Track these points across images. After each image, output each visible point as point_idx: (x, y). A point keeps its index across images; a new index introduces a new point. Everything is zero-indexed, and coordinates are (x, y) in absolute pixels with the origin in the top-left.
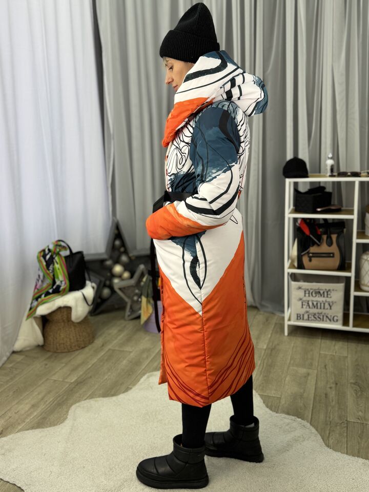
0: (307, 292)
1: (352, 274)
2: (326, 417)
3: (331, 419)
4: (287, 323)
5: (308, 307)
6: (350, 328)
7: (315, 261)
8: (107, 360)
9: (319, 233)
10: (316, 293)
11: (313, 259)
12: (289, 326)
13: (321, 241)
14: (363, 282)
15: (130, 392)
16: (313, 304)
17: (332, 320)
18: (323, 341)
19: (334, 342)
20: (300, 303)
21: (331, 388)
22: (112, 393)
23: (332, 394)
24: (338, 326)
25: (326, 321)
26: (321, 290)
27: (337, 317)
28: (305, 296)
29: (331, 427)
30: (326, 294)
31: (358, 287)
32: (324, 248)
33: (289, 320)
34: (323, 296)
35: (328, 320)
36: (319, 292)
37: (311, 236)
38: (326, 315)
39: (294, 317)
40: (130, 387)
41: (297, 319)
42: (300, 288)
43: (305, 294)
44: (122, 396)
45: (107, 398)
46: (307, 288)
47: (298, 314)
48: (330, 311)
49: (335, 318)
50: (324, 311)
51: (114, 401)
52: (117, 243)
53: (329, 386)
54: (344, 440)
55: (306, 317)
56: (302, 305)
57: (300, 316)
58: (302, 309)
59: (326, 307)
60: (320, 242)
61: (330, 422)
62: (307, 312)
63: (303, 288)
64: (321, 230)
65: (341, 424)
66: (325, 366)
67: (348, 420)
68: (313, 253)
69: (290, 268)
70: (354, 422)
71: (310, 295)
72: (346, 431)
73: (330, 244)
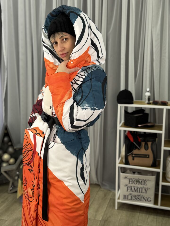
0: (131, 181)
1: (161, 170)
4: (117, 201)
5: (131, 191)
6: (159, 207)
7: (137, 160)
9: (140, 141)
10: (137, 181)
11: (135, 158)
12: (118, 203)
14: (168, 176)
16: (134, 189)
17: (147, 200)
18: (140, 214)
19: (147, 216)
20: (126, 188)
24: (150, 205)
25: (143, 201)
26: (140, 179)
28: (129, 183)
31: (165, 179)
33: (119, 199)
34: (141, 184)
35: (144, 200)
36: (139, 181)
37: (134, 143)
38: (143, 196)
39: (122, 197)
41: (124, 199)
42: (126, 178)
43: (129, 182)
46: (131, 178)
47: (124, 195)
48: (146, 194)
50: (142, 194)
52: (6, 139)
55: (130, 197)
56: (127, 189)
57: (126, 197)
58: (127, 192)
59: (143, 192)
60: (140, 147)
62: (130, 194)
63: (128, 177)
64: (141, 139)
68: (135, 154)
69: (120, 163)
71: (133, 183)
73: (146, 149)
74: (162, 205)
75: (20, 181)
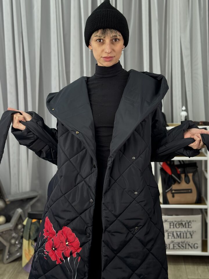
0: (172, 224)
1: (208, 206)
6: (208, 253)
7: (177, 197)
10: (179, 224)
11: (175, 195)
13: (181, 179)
16: (177, 234)
17: (193, 247)
18: (187, 266)
24: (198, 252)
25: (188, 249)
26: (184, 221)
27: (197, 244)
28: (170, 228)
30: (187, 224)
32: (183, 185)
34: (185, 227)
35: (190, 248)
36: (182, 224)
37: (173, 175)
38: (188, 243)
42: (166, 221)
46: (172, 221)
48: (191, 239)
49: (196, 245)
55: (171, 246)
56: (168, 236)
58: (168, 239)
62: (172, 242)
63: (168, 221)
68: (175, 190)
71: (175, 226)
73: (188, 182)
75: (25, 242)
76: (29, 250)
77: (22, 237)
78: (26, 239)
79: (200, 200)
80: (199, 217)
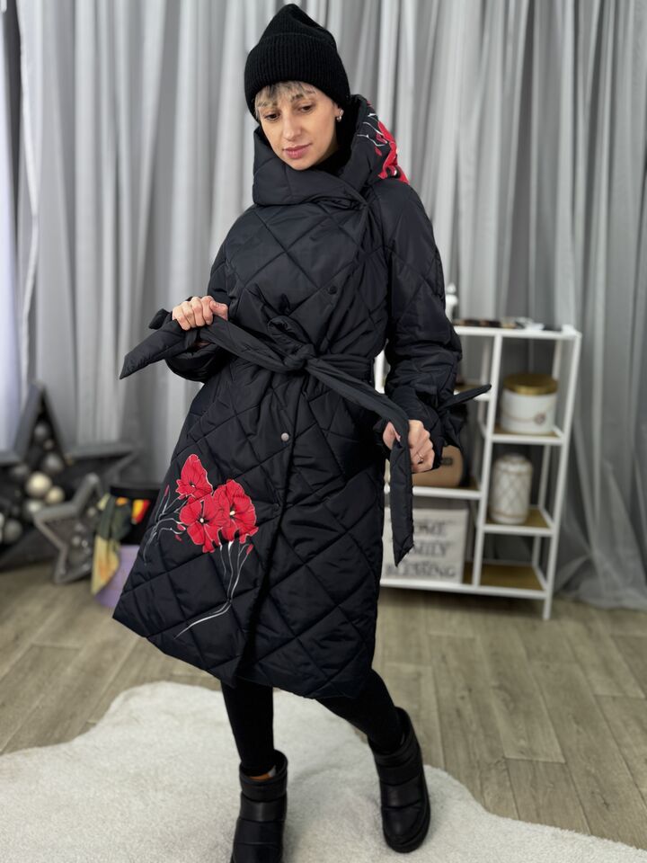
1: (481, 494)
2: (469, 753)
3: (478, 757)
6: (475, 588)
8: (31, 669)
10: (421, 528)
14: (497, 509)
15: (93, 731)
17: (445, 574)
18: (429, 611)
19: (447, 613)
21: (463, 698)
22: (57, 735)
23: (468, 709)
24: (453, 585)
25: (435, 576)
26: (430, 522)
27: (454, 568)
29: (481, 772)
30: (437, 529)
34: (432, 533)
35: (438, 574)
36: (426, 526)
38: (436, 565)
40: (91, 721)
41: (387, 573)
44: (79, 742)
45: (49, 748)
48: (443, 558)
49: (451, 572)
50: (432, 559)
51: (65, 753)
52: (41, 431)
53: (458, 695)
54: (509, 795)
55: (402, 569)
59: (436, 553)
61: (478, 762)
65: (496, 764)
66: (444, 658)
67: (507, 756)
70: (517, 760)
72: (507, 778)
74: (483, 583)
75: (101, 544)
76: (108, 561)
77: (95, 534)
78: (103, 537)
79: (468, 482)
80: (462, 515)
